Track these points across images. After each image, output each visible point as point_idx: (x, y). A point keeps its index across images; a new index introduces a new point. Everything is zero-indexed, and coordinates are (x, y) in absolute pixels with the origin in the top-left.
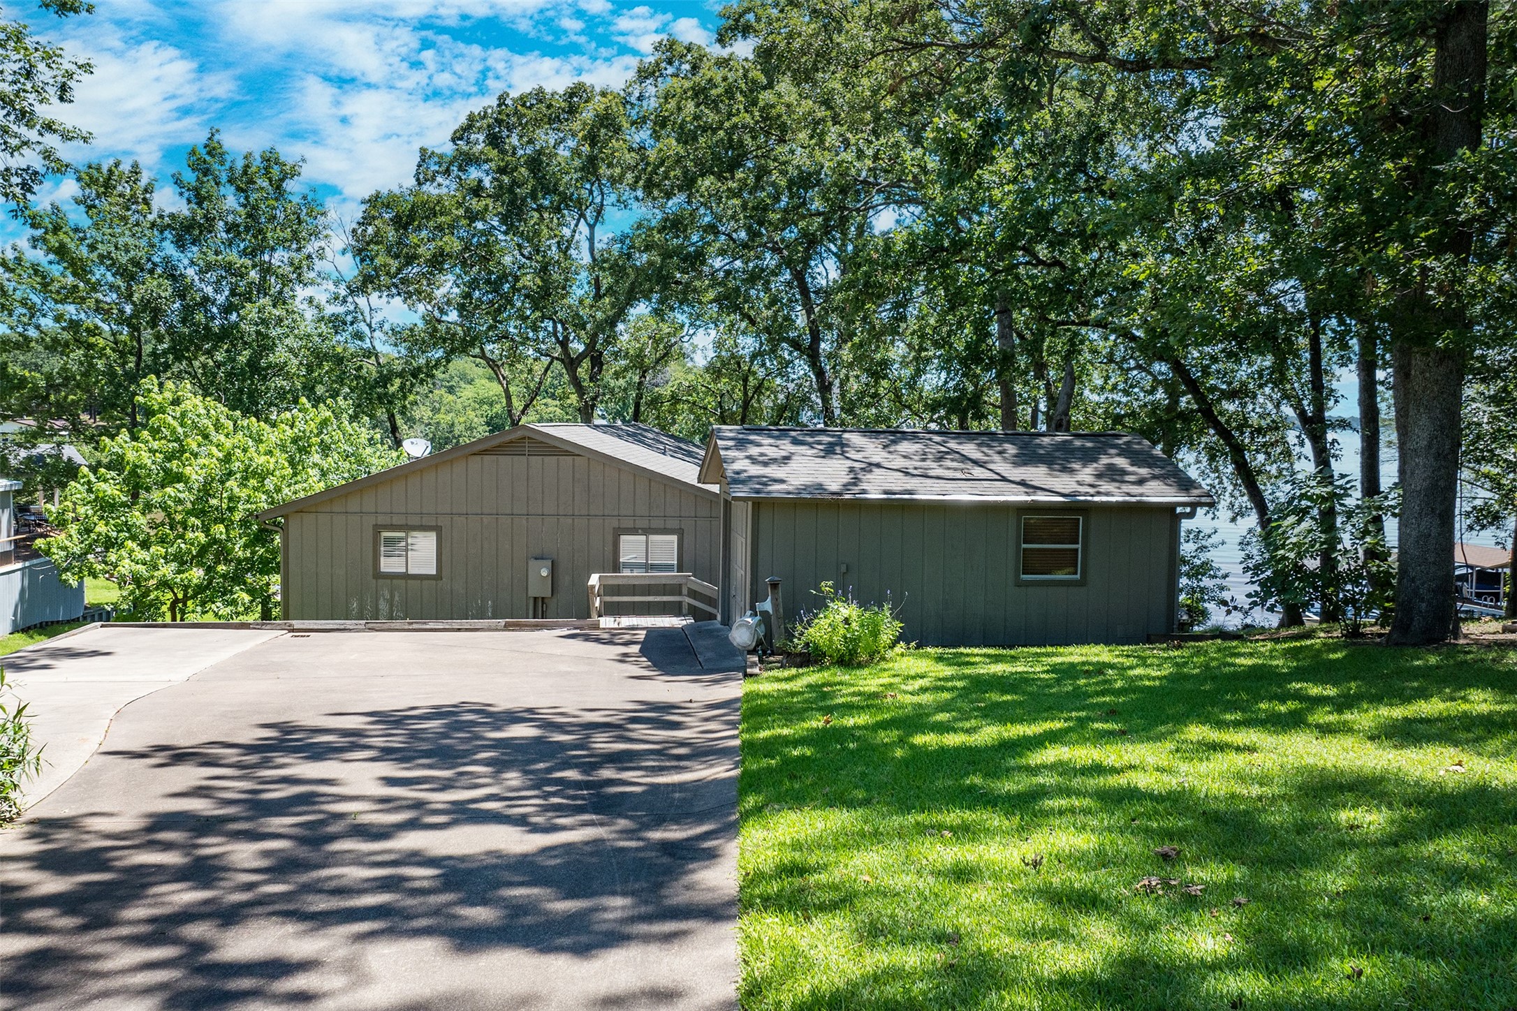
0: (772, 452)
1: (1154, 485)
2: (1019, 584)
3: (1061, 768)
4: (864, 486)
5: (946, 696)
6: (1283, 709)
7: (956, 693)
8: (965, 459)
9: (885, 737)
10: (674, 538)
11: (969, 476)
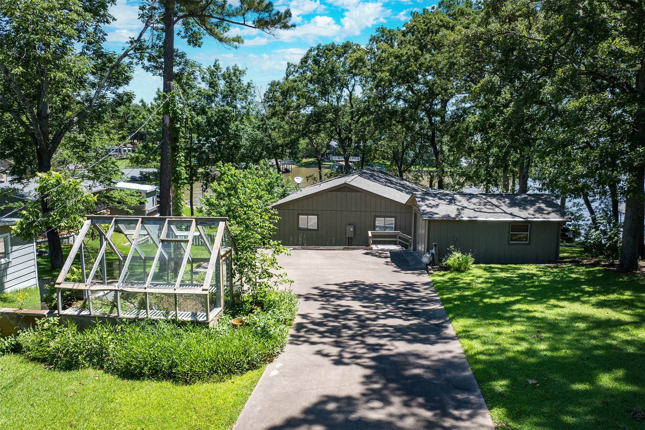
0: (433, 203)
1: (553, 214)
2: (509, 244)
3: (519, 310)
4: (462, 215)
5: (489, 285)
6: (576, 295)
7: (492, 284)
8: (493, 205)
9: (477, 299)
10: (394, 219)
11: (494, 211)
